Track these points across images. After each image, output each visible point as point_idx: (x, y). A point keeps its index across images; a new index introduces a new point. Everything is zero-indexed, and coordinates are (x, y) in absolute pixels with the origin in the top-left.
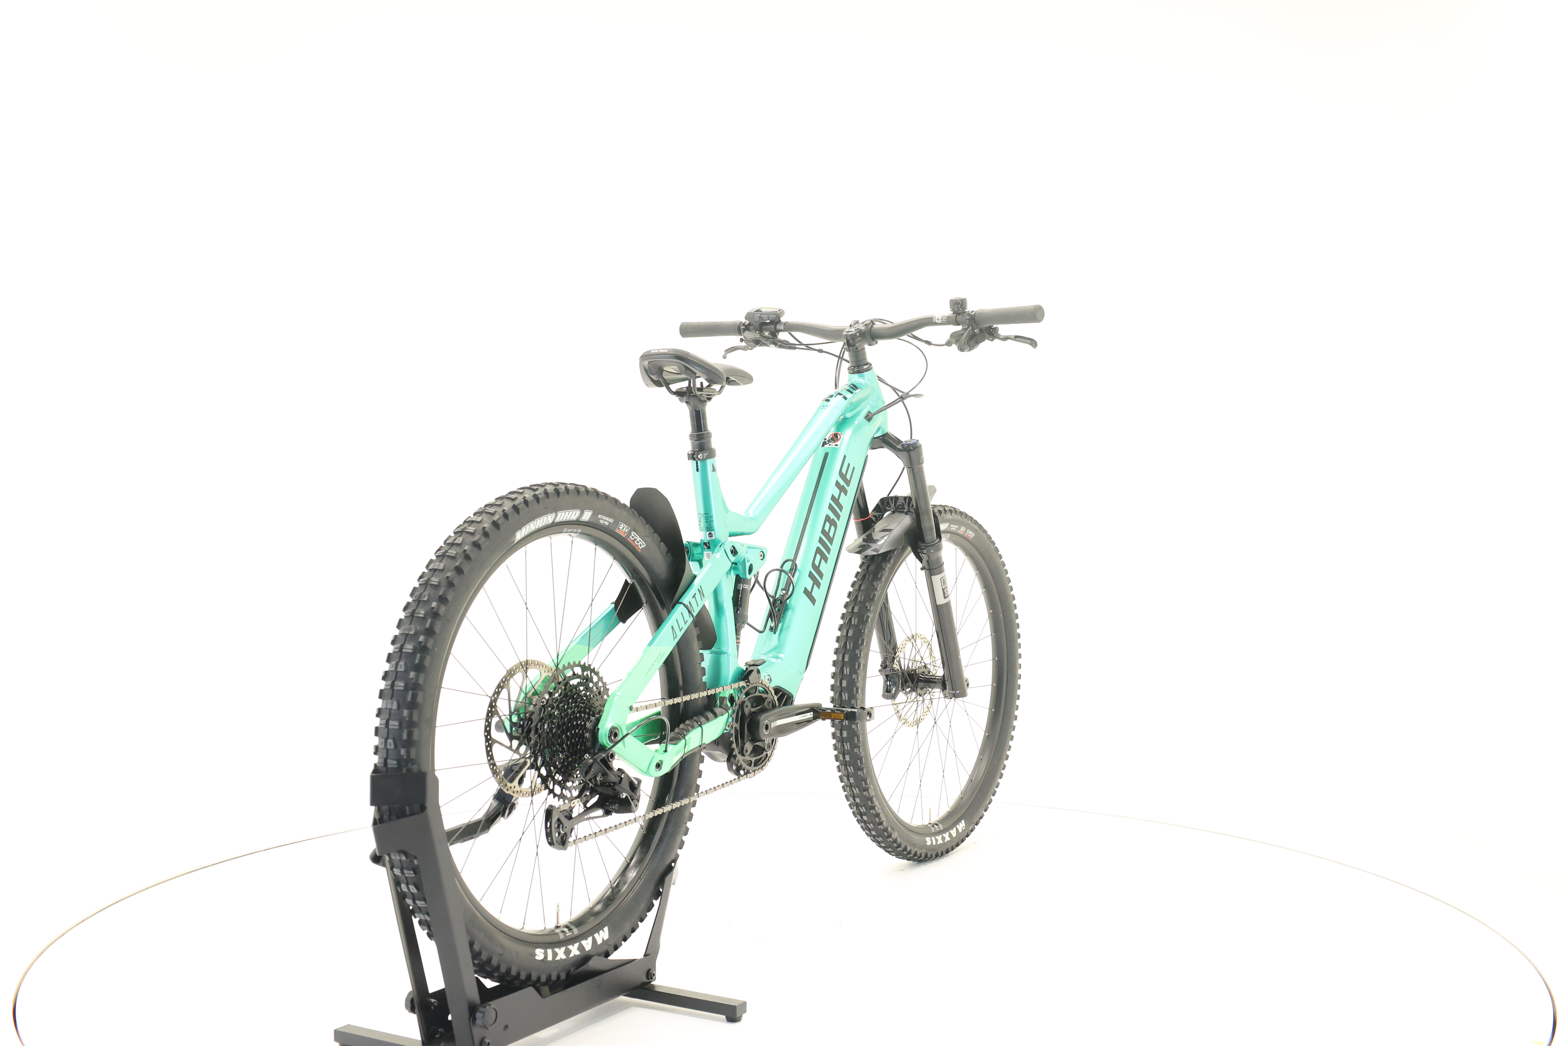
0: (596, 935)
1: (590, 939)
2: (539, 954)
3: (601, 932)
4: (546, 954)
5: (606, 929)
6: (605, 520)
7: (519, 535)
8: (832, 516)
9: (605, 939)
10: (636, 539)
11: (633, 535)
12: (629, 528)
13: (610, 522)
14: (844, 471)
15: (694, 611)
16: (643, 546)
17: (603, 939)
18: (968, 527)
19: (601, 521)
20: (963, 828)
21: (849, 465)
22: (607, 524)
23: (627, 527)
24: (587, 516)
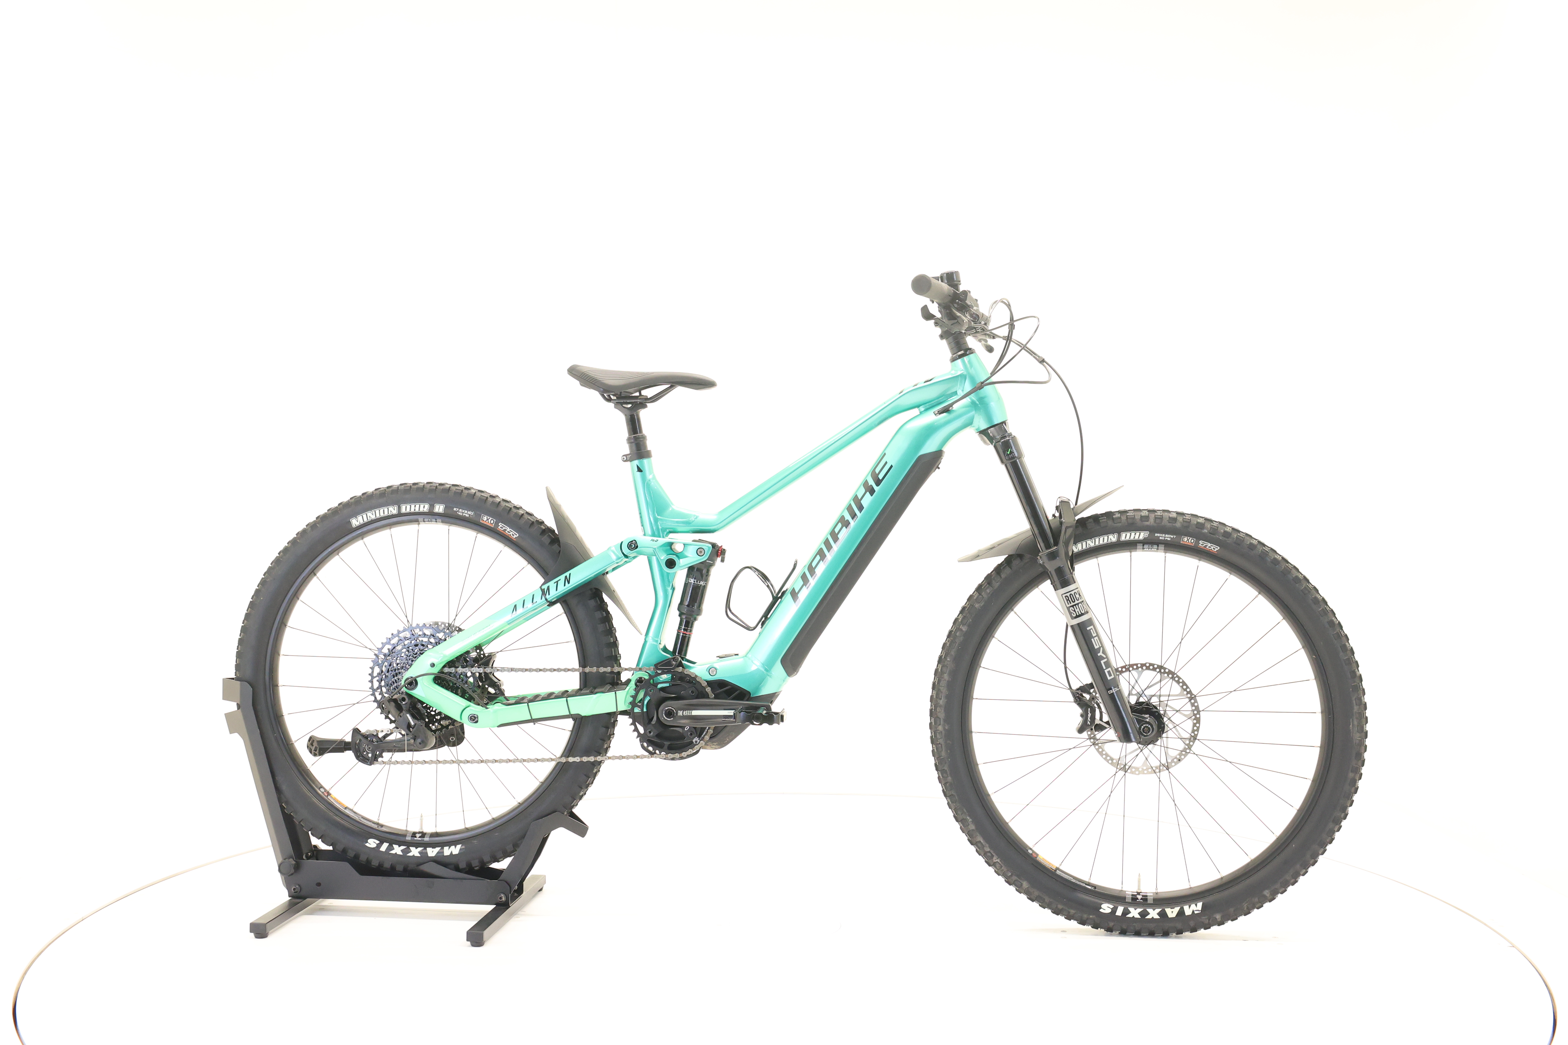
0: (446, 848)
1: (438, 849)
2: (372, 843)
3: (453, 847)
4: (379, 846)
5: (459, 847)
6: (463, 513)
7: (355, 522)
8: (848, 517)
9: (453, 854)
10: (505, 530)
11: (501, 526)
12: (495, 520)
13: (470, 515)
14: (877, 471)
15: (549, 594)
16: (515, 536)
17: (452, 852)
18: (1198, 536)
19: (459, 513)
20: (1196, 912)
21: (886, 463)
22: (467, 516)
23: (491, 519)
24: (439, 508)
